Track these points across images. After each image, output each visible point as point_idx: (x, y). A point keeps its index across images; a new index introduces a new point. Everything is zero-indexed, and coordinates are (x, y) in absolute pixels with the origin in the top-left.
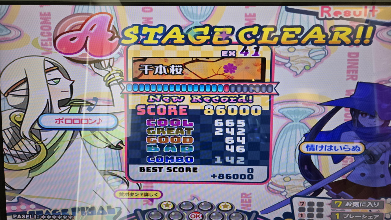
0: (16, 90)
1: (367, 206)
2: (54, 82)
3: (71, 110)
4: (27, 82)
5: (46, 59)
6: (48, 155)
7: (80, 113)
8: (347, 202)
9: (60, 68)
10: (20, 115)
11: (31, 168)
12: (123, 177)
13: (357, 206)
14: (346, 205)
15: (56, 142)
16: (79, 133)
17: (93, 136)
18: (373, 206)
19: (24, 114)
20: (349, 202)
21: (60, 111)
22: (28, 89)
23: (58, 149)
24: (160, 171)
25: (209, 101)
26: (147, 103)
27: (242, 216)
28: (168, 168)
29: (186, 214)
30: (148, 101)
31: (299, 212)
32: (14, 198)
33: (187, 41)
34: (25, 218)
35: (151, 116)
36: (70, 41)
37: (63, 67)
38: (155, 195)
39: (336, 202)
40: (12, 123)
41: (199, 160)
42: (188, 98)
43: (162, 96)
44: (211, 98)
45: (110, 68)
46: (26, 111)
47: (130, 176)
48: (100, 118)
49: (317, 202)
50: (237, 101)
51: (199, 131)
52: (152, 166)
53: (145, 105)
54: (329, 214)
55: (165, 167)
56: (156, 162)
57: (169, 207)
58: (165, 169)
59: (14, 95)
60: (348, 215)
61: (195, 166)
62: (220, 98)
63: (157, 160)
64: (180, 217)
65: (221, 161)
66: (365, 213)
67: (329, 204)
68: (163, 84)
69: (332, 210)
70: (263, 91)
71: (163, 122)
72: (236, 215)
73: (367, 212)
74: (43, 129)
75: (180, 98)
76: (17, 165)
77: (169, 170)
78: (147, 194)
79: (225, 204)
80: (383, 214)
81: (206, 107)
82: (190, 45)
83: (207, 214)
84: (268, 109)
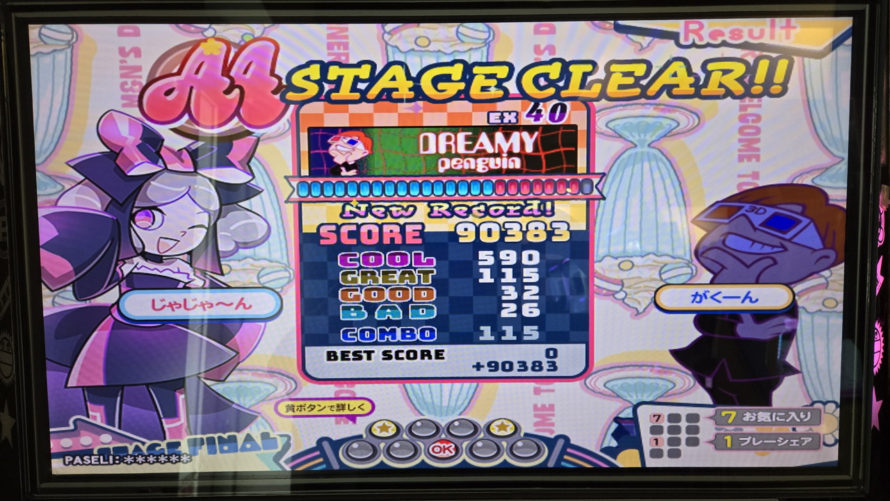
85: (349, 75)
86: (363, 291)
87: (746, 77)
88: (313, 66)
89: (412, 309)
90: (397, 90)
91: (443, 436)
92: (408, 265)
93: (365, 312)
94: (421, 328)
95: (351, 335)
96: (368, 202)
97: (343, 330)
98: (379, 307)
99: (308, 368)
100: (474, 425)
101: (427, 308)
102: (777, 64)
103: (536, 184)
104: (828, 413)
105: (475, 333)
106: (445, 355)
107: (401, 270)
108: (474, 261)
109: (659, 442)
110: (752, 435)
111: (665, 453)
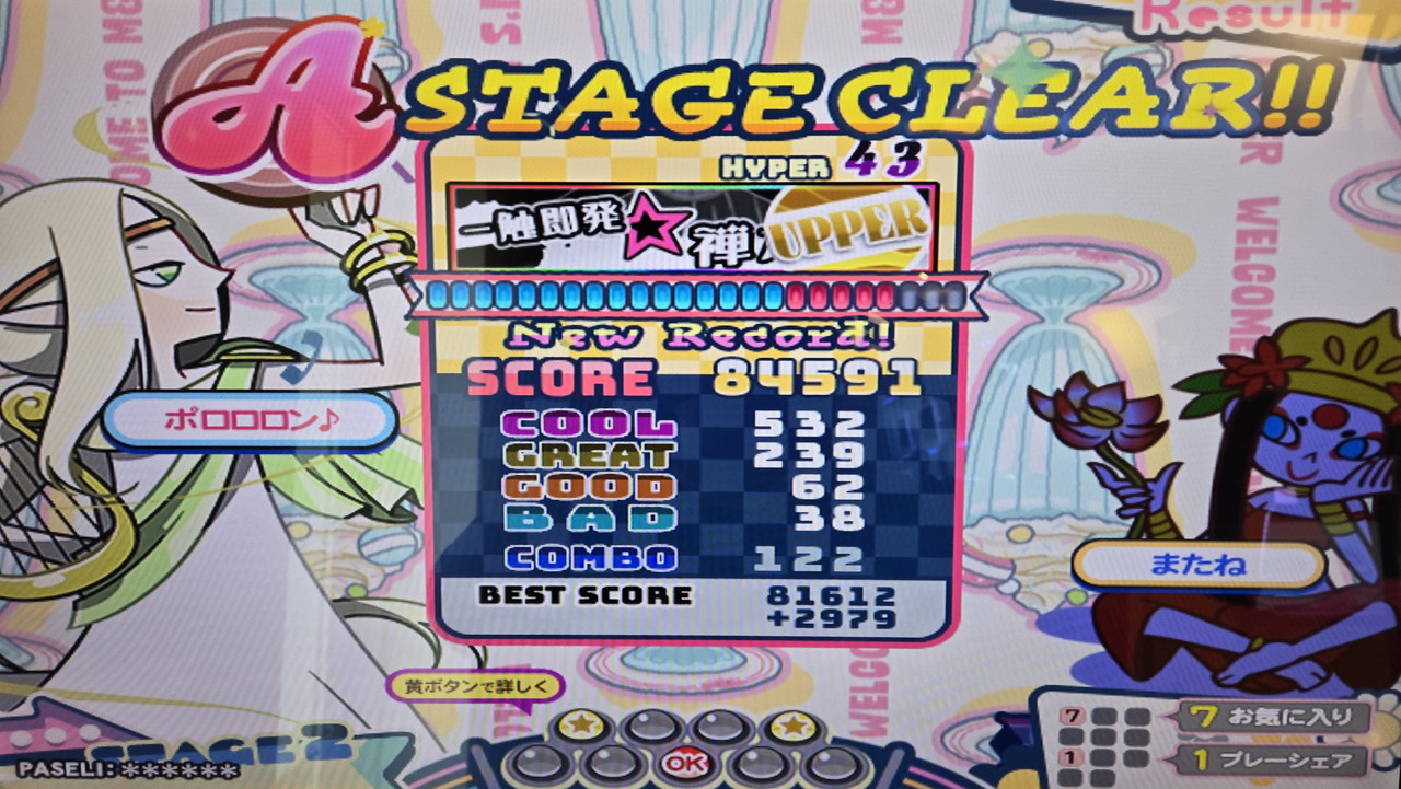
0: (19, 305)
1: (1309, 724)
2: (158, 275)
3: (223, 378)
4: (57, 276)
5: (128, 190)
6: (141, 543)
7: (255, 388)
8: (1234, 709)
9: (178, 223)
10: (38, 396)
11: (79, 592)
12: (421, 623)
13: (1272, 721)
14: (1232, 720)
15: (171, 497)
16: (255, 463)
17: (308, 473)
18: (1329, 724)
19: (49, 393)
20: (1242, 709)
21: (182, 383)
22: (63, 302)
23: (179, 522)
24: (556, 600)
25: (732, 344)
26: (505, 354)
27: (853, 761)
28: (583, 591)
29: (650, 757)
30: (507, 344)
31: (1063, 746)
32: (23, 702)
33: (649, 124)
34: (64, 776)
35: (520, 402)
36: (214, 123)
37: (191, 219)
38: (537, 686)
39: (1194, 710)
40: (6, 427)
41: (696, 559)
42: (654, 332)
43: (558, 324)
44: (740, 334)
45: (363, 223)
46: (57, 384)
47: (445, 621)
48: (334, 411)
49: (1126, 708)
50: (833, 342)
51: (695, 454)
52: (525, 583)
53: (497, 359)
54: (1171, 751)
55: (573, 586)
56: (540, 568)
57: (588, 731)
58: (571, 596)
59: (11, 325)
60: (1238, 756)
61: (682, 583)
62: (772, 333)
63: (544, 562)
64: (630, 765)
65: (776, 563)
66: (1302, 747)
67: (1171, 717)
68: (561, 283)
69: (1180, 736)
70: (929, 307)
71: (562, 422)
72: (832, 757)
73: (1310, 744)
74: (122, 448)
75: (625, 334)
76: (30, 583)
77: (588, 596)
78: (508, 686)
79: (793, 719)
80: (1365, 750)
81: (720, 365)
82: (662, 138)
83: (726, 756)
84: (949, 373)
85: (521, 86)
86: (546, 478)
87: (1256, 96)
88: (454, 70)
89: (633, 513)
90: (608, 114)
91: (687, 740)
92: (626, 434)
93: (550, 517)
94: (650, 547)
95: (523, 557)
96: (555, 320)
97: (508, 548)
98: (575, 510)
99: (445, 615)
100: (742, 721)
101: (660, 511)
102: (1313, 72)
103: (861, 291)
104: (1383, 712)
105: (747, 559)
106: (691, 595)
107: (615, 444)
108: (747, 430)
109: (1075, 756)
110: (1244, 748)
111: (1086, 778)
